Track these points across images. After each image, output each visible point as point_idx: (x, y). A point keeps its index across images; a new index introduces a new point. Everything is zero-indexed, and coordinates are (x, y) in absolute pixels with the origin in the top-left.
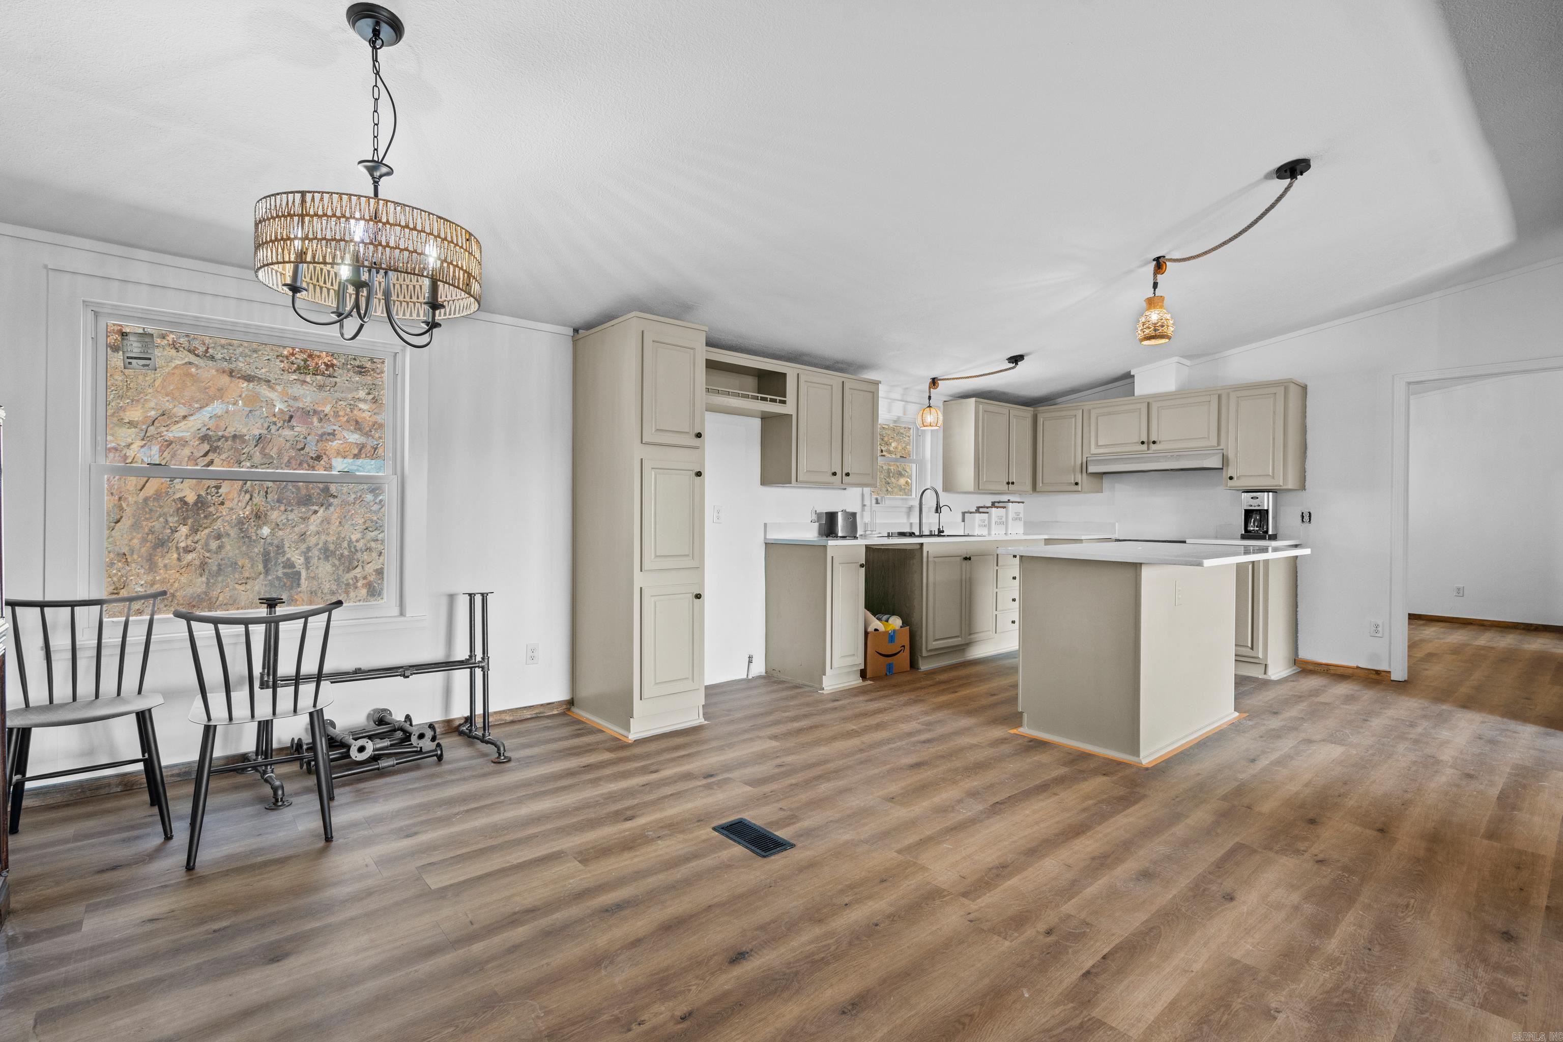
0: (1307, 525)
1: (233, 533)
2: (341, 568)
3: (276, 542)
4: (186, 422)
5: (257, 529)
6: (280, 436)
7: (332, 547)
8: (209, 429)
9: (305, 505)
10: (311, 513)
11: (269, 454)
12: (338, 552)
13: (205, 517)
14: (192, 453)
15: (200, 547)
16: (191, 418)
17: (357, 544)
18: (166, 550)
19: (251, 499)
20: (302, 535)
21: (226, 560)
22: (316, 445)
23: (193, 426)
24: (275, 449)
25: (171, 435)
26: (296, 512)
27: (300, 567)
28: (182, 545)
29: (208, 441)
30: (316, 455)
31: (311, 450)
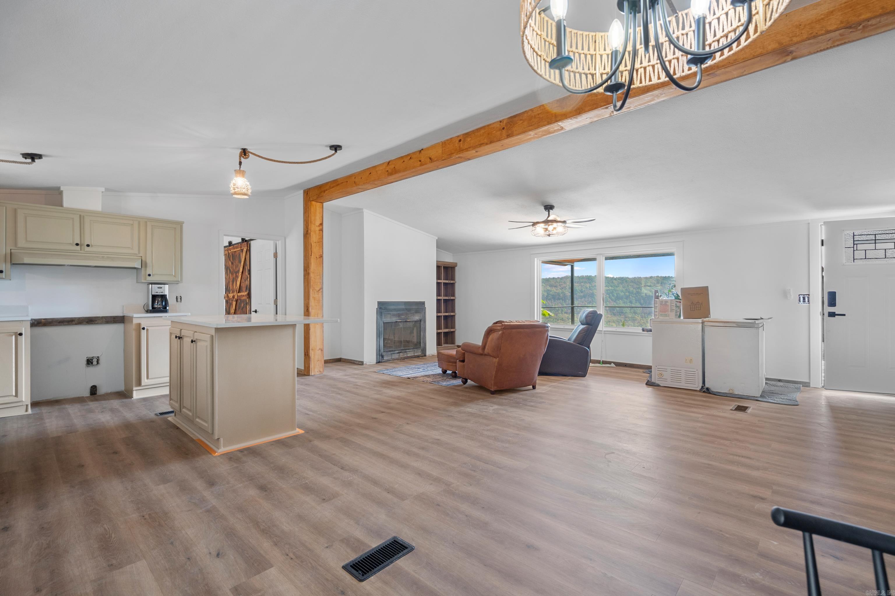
0: (179, 303)
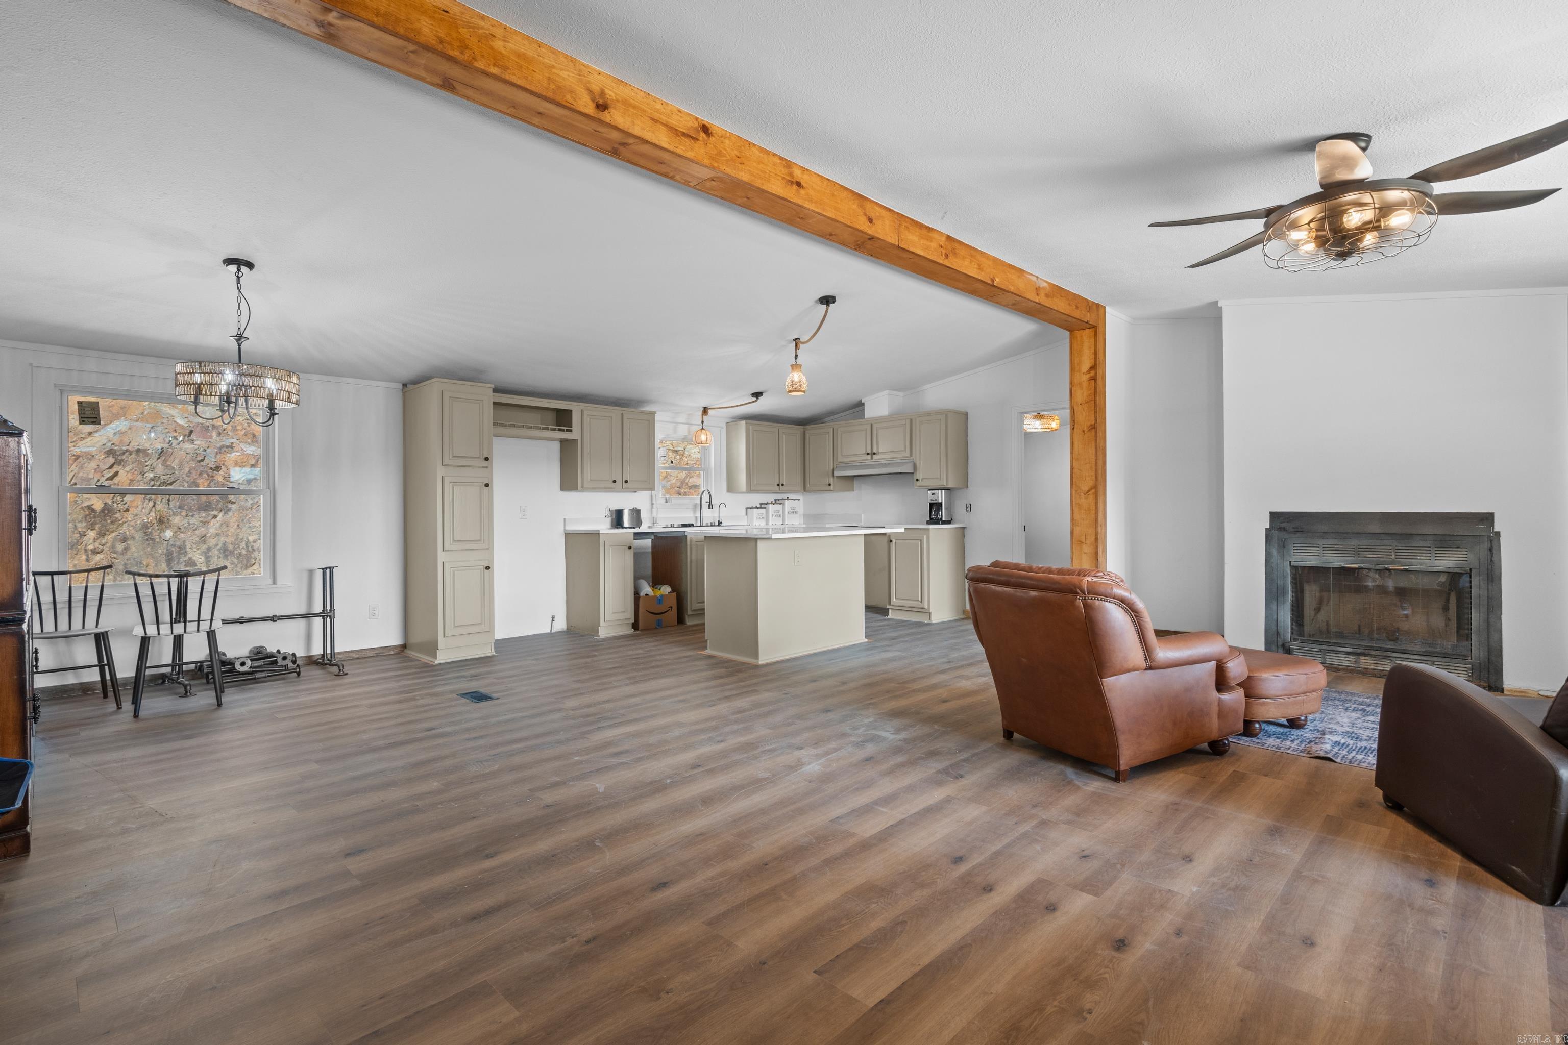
0: (969, 512)
1: (138, 536)
2: (239, 566)
3: (178, 543)
4: (92, 438)
5: (160, 533)
6: (181, 449)
7: (231, 547)
8: (113, 444)
9: (205, 510)
10: (210, 518)
11: (170, 466)
12: (236, 552)
13: (112, 523)
14: (98, 466)
15: (107, 549)
16: (97, 434)
17: (254, 544)
18: (75, 552)
19: (154, 506)
20: (203, 537)
21: (132, 560)
22: (216, 457)
23: (98, 442)
24: (176, 461)
25: (78, 450)
26: (197, 517)
27: (201, 565)
28: (91, 547)
29: (113, 455)
30: (215, 466)
31: (211, 461)
